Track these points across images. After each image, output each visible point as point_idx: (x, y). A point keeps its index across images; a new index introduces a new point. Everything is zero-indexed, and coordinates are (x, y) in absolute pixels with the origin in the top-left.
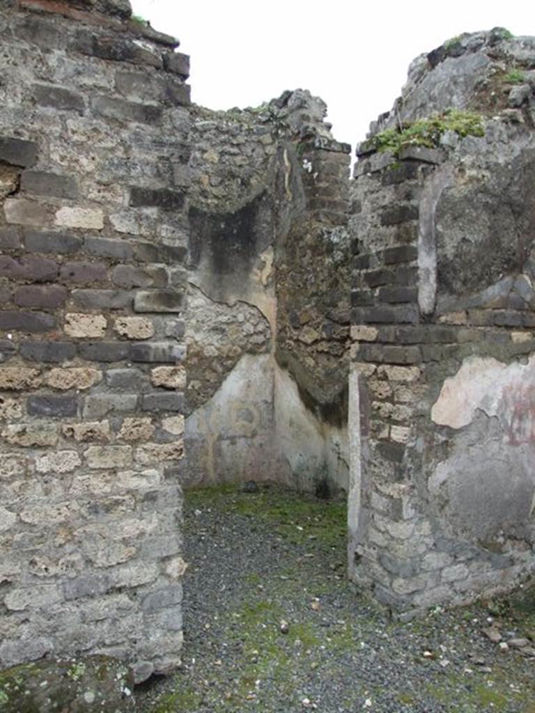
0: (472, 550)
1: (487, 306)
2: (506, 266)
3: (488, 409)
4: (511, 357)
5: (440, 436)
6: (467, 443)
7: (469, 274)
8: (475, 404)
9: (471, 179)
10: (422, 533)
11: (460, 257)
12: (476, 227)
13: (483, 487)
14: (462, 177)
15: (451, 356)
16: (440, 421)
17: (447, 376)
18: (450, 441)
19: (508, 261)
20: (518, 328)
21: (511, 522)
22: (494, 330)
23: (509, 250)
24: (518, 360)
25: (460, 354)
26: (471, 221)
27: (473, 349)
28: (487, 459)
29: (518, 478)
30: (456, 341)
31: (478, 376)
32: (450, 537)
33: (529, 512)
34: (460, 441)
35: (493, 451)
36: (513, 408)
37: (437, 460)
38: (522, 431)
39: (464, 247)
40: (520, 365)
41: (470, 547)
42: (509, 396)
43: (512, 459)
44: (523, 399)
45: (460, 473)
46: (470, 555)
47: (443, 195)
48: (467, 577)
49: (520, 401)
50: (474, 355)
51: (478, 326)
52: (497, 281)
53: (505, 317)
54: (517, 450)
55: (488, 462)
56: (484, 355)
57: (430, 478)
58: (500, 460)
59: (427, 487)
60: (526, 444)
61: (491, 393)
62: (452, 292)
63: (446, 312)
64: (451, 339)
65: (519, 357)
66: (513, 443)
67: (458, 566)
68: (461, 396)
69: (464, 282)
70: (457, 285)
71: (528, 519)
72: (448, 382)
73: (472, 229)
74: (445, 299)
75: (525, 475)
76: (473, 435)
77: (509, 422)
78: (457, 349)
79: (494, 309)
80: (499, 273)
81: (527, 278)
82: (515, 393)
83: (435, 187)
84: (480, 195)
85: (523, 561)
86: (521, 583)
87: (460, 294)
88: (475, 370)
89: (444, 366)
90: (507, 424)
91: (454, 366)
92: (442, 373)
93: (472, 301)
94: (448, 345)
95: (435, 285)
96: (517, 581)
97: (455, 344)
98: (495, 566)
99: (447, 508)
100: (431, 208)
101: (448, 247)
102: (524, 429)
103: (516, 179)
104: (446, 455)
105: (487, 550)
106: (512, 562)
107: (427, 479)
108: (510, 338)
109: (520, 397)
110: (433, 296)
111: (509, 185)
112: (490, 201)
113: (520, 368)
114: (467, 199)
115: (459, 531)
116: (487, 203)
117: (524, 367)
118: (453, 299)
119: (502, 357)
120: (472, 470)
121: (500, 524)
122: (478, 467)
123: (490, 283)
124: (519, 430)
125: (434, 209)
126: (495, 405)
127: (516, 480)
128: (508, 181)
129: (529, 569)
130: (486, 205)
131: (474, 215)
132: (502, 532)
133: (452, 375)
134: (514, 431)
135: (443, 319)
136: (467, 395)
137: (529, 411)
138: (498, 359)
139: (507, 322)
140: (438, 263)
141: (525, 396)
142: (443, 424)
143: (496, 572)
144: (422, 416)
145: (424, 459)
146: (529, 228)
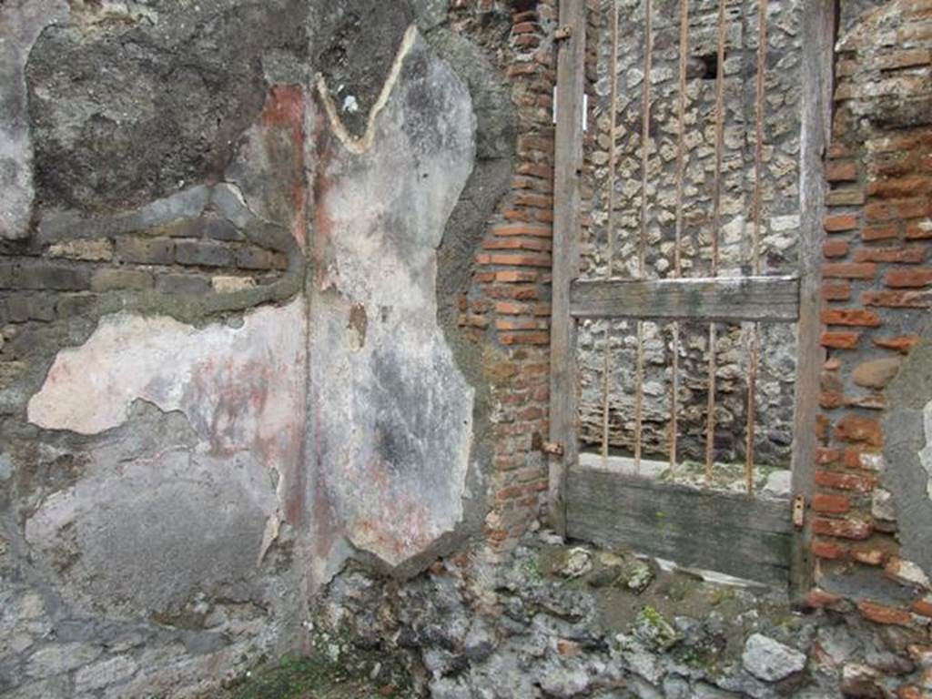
0: (141, 632)
1: (156, 231)
2: (192, 168)
3: (162, 400)
4: (206, 316)
5: (51, 449)
6: (118, 457)
7: (111, 176)
8: (131, 392)
9: (113, 18)
10: (22, 615)
11: (90, 147)
12: (127, 99)
13: (158, 526)
14: (94, 12)
15: (78, 314)
16: (49, 423)
17: (62, 346)
18: (76, 455)
19: (197, 161)
20: (225, 270)
21: (221, 577)
22: (176, 272)
23: (199, 143)
24: (223, 321)
25: (95, 311)
26: (113, 88)
27: (124, 302)
28: (164, 481)
29: (231, 508)
30: (88, 287)
31: (136, 346)
32: (86, 614)
33: (256, 558)
34: (102, 456)
35: (177, 466)
36: (215, 397)
37: (48, 489)
38: (237, 432)
39: (98, 132)
40: (226, 328)
41: (134, 627)
42: (205, 377)
43: (216, 478)
44: (237, 382)
45: (104, 507)
46: (137, 640)
47: (44, 35)
48: (134, 675)
49: (231, 386)
50: (124, 311)
51: (137, 264)
52: (174, 191)
53: (197, 251)
54: (227, 463)
55: (167, 486)
56: (146, 311)
57: (29, 521)
58: (192, 481)
59: (24, 535)
60: (247, 454)
61: (166, 373)
62: (71, 204)
63: (60, 238)
64: (75, 282)
65: (224, 315)
66: (218, 451)
67: (113, 660)
68: (98, 380)
69: (100, 188)
70: (83, 193)
71: (257, 570)
72: (64, 357)
73: (117, 100)
74: (54, 216)
75: (247, 501)
76: (131, 444)
77: (209, 420)
78: (87, 301)
79: (172, 237)
80: (177, 179)
81: (234, 189)
82: (220, 373)
83: (26, 21)
84: (131, 47)
85: (250, 636)
86: (248, 670)
87: (88, 209)
88: (127, 337)
89: (59, 329)
90: (206, 423)
91: (82, 329)
92: (54, 341)
93: (120, 221)
94: (71, 295)
95: (31, 192)
96: (241, 667)
97: (85, 293)
98: (193, 650)
99: (76, 568)
100: (17, 56)
101: (62, 128)
102: (242, 431)
103: (209, 29)
104: (72, 479)
105: (170, 627)
106: (228, 639)
107: (23, 524)
108: (210, 284)
109: (230, 379)
110: (27, 209)
111: (193, 37)
112: (155, 60)
113: (227, 333)
114: (103, 50)
115: (107, 603)
116: (149, 61)
117: (233, 331)
118: (74, 216)
119: (188, 315)
120: (134, 500)
121: (198, 583)
122: (146, 495)
123: (158, 194)
124: (229, 432)
125: (25, 58)
126: (177, 392)
127: (229, 511)
128: (193, 30)
129: (263, 646)
130: (146, 65)
131: (121, 78)
132: (202, 595)
133: (75, 345)
134: (220, 434)
135: (56, 249)
136: (112, 377)
137: (250, 402)
138: (179, 318)
139: (200, 259)
140: (37, 154)
141: (239, 377)
142: (57, 427)
143: (196, 659)
144: (10, 415)
145: (14, 488)
146: (238, 110)
